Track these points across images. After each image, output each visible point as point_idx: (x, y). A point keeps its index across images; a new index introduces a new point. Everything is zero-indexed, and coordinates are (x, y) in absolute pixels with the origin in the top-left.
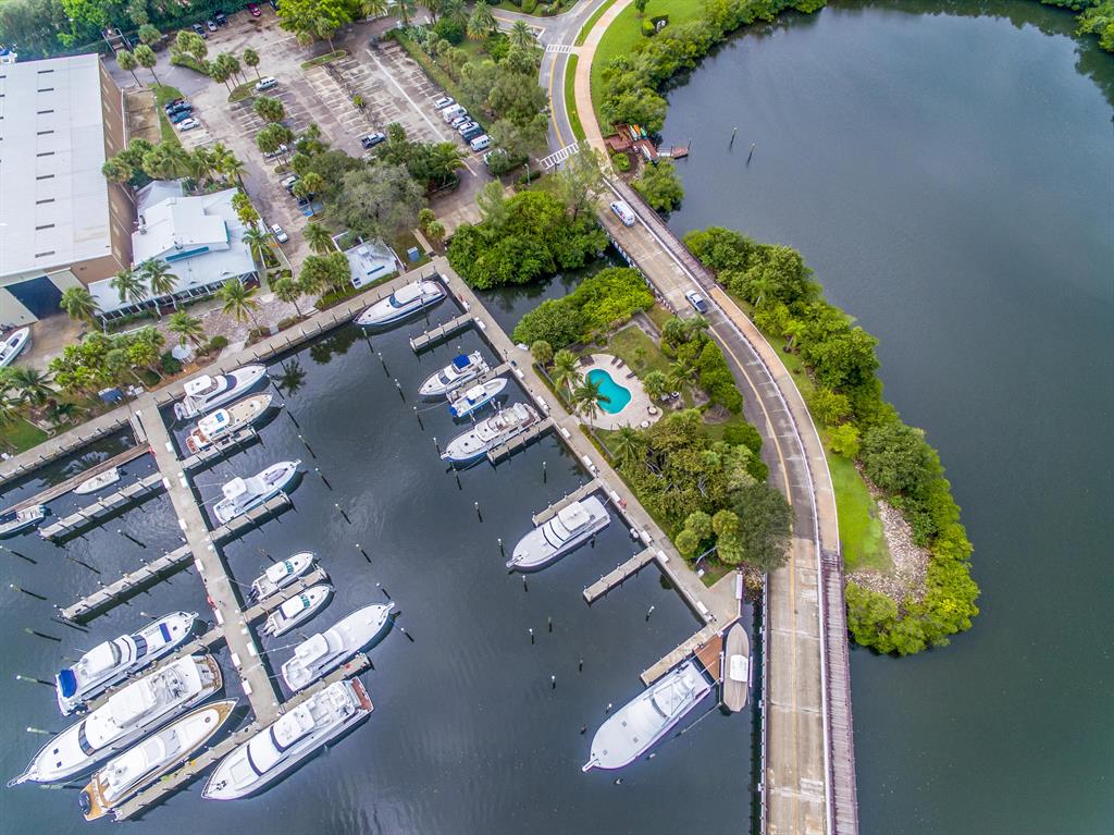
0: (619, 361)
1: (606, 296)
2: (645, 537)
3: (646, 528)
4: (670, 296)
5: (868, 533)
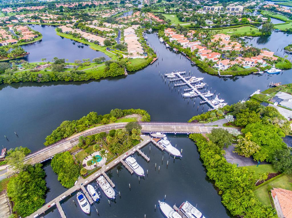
0: (86, 158)
1: (63, 162)
2: (134, 150)
3: (132, 150)
4: (66, 148)
5: (131, 119)
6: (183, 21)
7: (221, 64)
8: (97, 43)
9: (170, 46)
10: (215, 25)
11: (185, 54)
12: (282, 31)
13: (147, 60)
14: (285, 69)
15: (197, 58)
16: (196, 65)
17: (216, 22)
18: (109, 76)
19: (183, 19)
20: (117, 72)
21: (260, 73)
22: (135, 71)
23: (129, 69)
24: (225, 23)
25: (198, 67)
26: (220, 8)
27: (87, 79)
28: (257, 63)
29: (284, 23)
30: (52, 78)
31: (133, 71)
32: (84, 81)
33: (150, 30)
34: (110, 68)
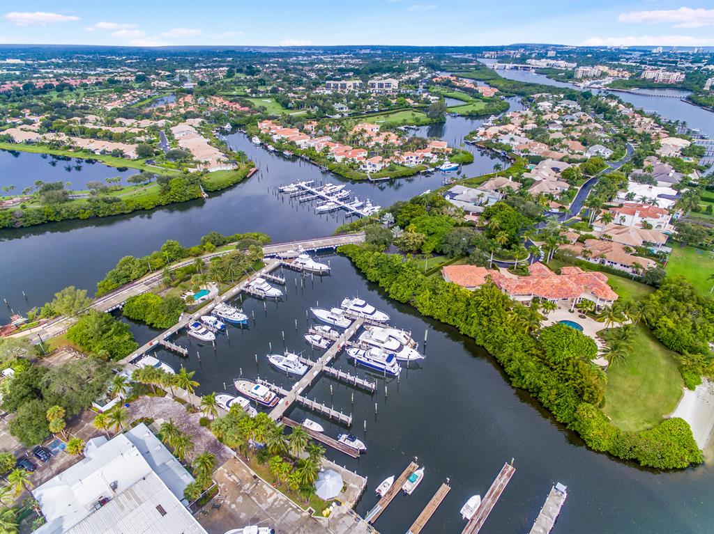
0: (183, 295)
1: (146, 303)
2: (258, 275)
3: (255, 275)
4: (142, 291)
6: (291, 108)
7: (370, 164)
8: (118, 154)
9: (277, 149)
10: (353, 111)
11: (308, 158)
12: (462, 116)
13: (239, 172)
14: (465, 163)
15: (330, 160)
16: (330, 171)
17: (352, 108)
18: (173, 202)
19: (290, 105)
20: (188, 192)
21: (429, 170)
22: (222, 189)
23: (208, 186)
24: (369, 107)
25: (334, 173)
26: (358, 84)
27: (127, 210)
28: (424, 157)
29: (466, 103)
30: (48, 216)
31: (216, 190)
32: (123, 214)
33: (228, 127)
34: (170, 188)
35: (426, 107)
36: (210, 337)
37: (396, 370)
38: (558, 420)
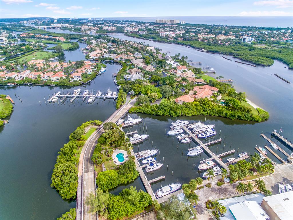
0: (115, 162)
7: (75, 77)
21: (99, 73)
22: (10, 114)
29: (57, 45)
35: (42, 49)
36: (160, 165)
37: (215, 132)
38: (249, 121)
